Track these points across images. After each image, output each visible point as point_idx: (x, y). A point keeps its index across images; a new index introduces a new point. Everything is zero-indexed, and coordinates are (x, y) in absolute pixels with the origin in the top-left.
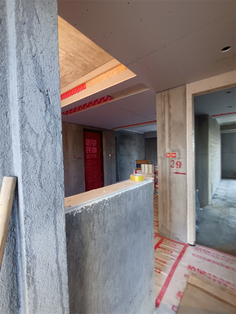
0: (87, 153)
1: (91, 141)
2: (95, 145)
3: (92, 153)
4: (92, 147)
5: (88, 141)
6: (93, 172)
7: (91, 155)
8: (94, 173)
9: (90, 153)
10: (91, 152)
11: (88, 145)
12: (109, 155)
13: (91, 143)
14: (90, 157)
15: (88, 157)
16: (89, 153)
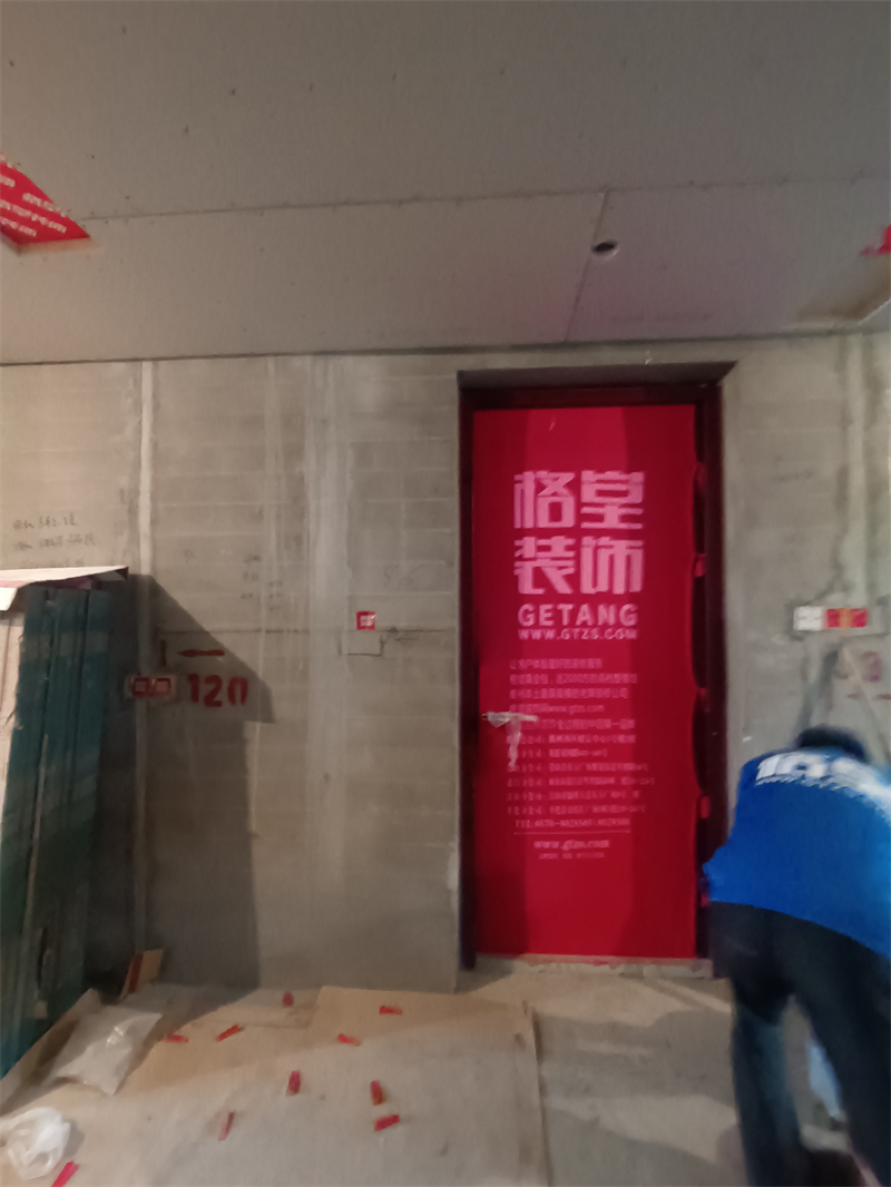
0: (527, 587)
1: (575, 487)
2: (624, 518)
3: (587, 588)
4: (588, 541)
5: (540, 487)
6: (594, 766)
7: (574, 614)
8: (598, 781)
9: (563, 588)
10: (574, 580)
11: (544, 522)
12: (803, 612)
13: (579, 504)
14: (558, 626)
15: (536, 626)
16: (552, 596)
